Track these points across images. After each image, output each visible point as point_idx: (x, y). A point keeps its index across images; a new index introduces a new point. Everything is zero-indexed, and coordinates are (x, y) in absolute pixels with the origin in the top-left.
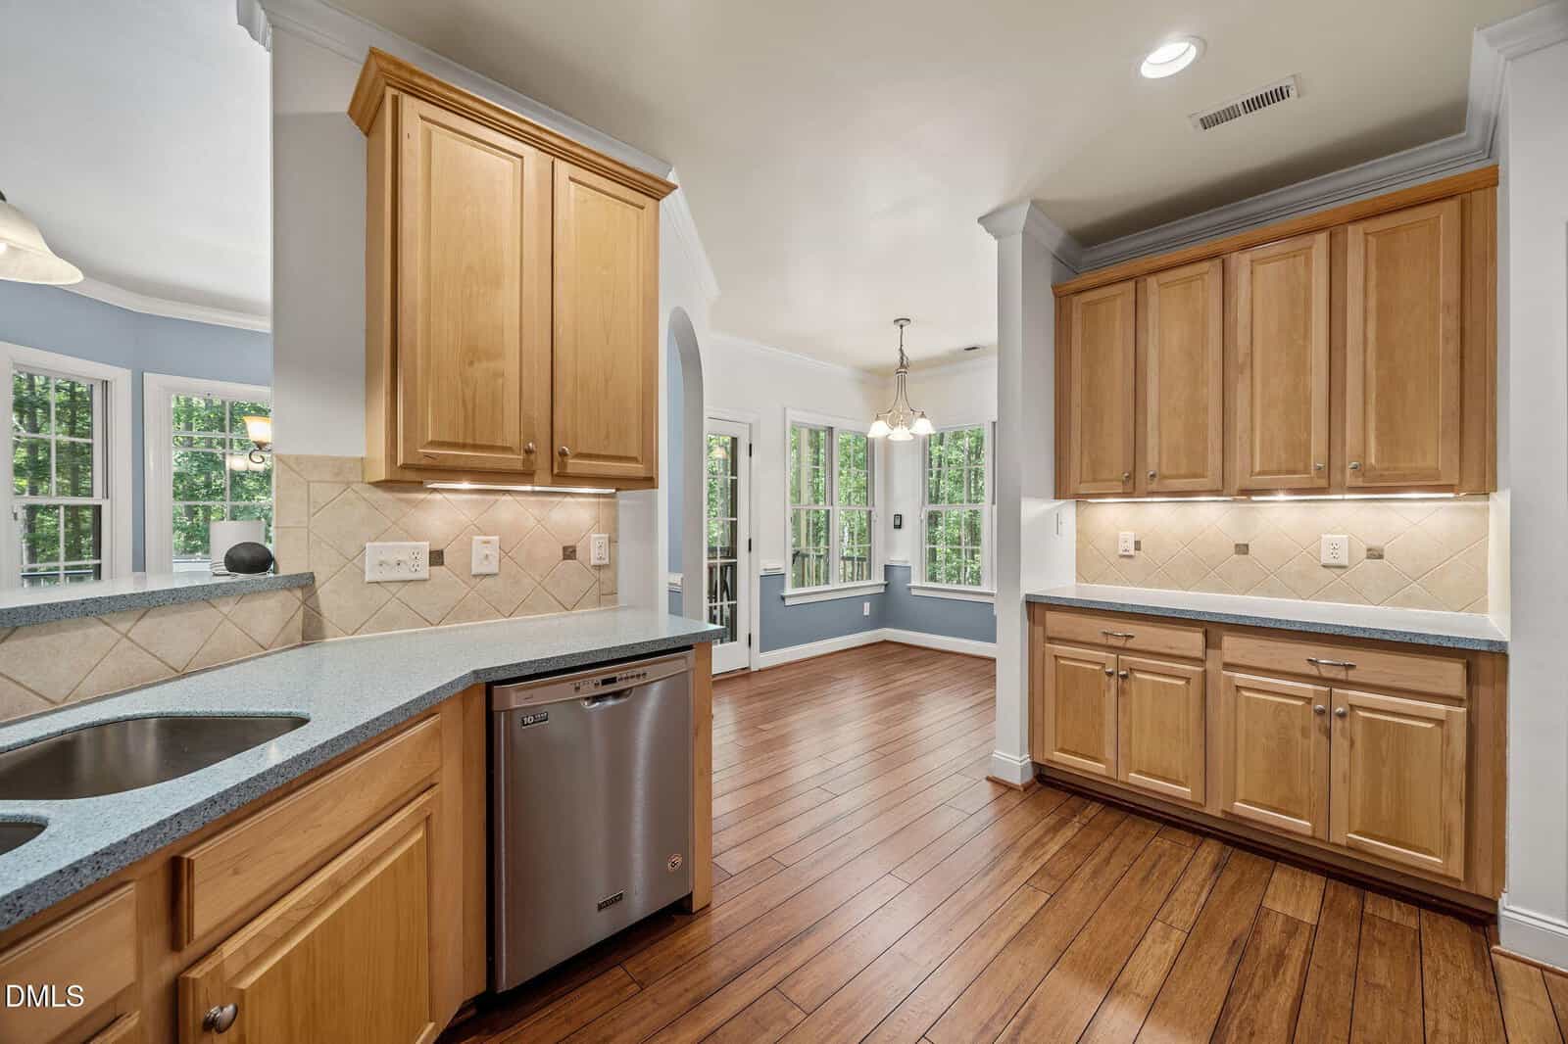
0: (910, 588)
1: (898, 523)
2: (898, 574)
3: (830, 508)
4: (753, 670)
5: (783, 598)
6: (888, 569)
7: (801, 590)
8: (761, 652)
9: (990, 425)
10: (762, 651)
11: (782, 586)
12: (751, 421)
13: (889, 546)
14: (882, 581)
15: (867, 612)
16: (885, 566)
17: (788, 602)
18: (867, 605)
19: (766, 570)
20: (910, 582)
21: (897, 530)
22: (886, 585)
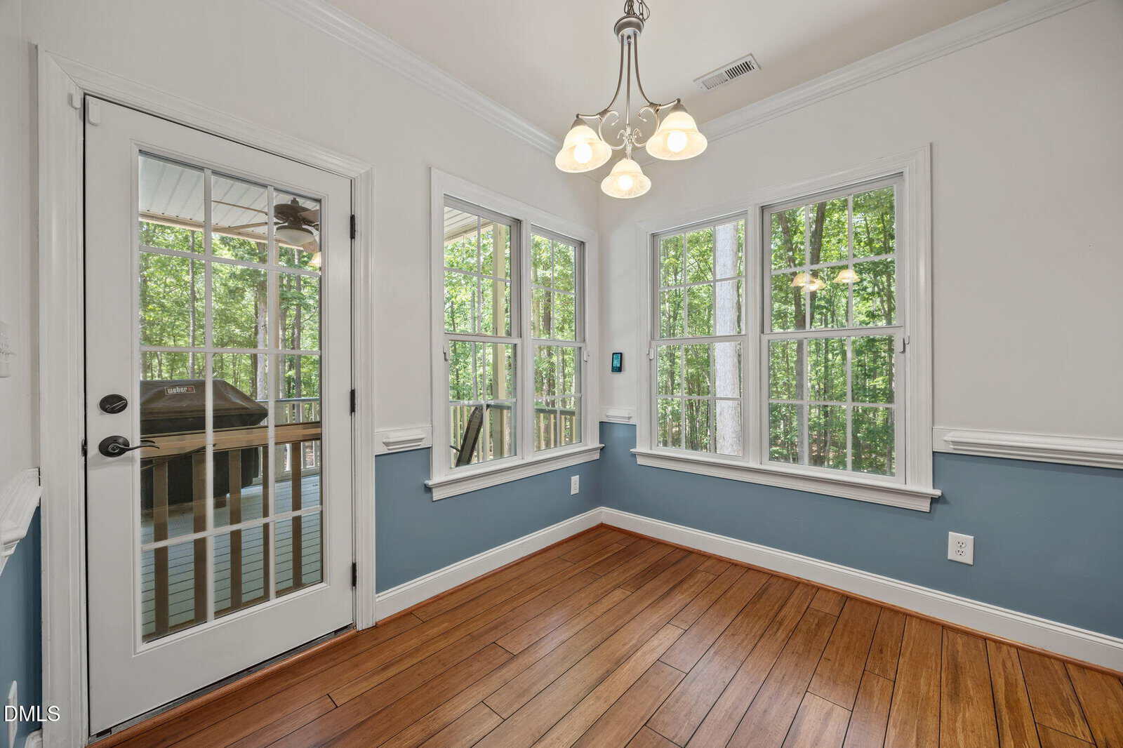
0: (634, 455)
1: (617, 364)
2: (619, 434)
3: (517, 341)
4: (359, 628)
5: (428, 489)
6: (604, 427)
7: (465, 471)
8: (377, 592)
9: (758, 211)
10: (380, 588)
11: (427, 469)
12: (353, 175)
13: (605, 396)
14: (597, 444)
15: (575, 489)
16: (601, 423)
17: (437, 495)
18: (575, 480)
19: (387, 444)
20: (635, 447)
21: (617, 375)
22: (602, 449)
